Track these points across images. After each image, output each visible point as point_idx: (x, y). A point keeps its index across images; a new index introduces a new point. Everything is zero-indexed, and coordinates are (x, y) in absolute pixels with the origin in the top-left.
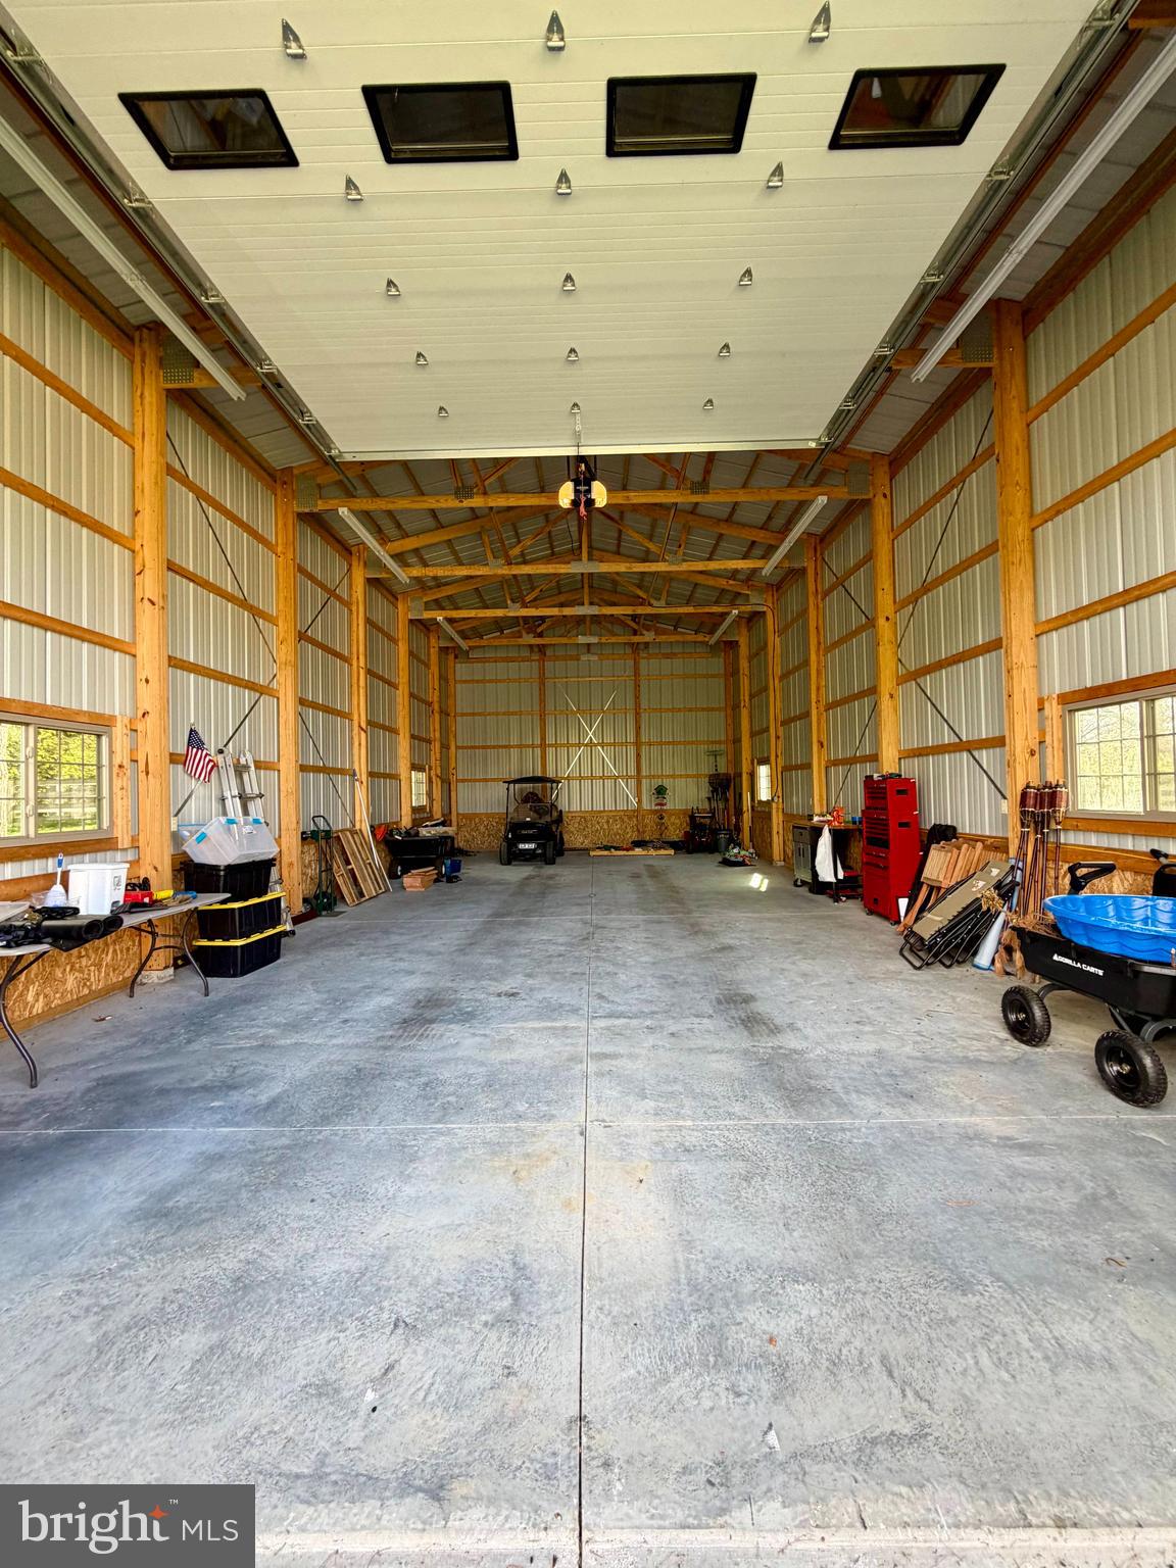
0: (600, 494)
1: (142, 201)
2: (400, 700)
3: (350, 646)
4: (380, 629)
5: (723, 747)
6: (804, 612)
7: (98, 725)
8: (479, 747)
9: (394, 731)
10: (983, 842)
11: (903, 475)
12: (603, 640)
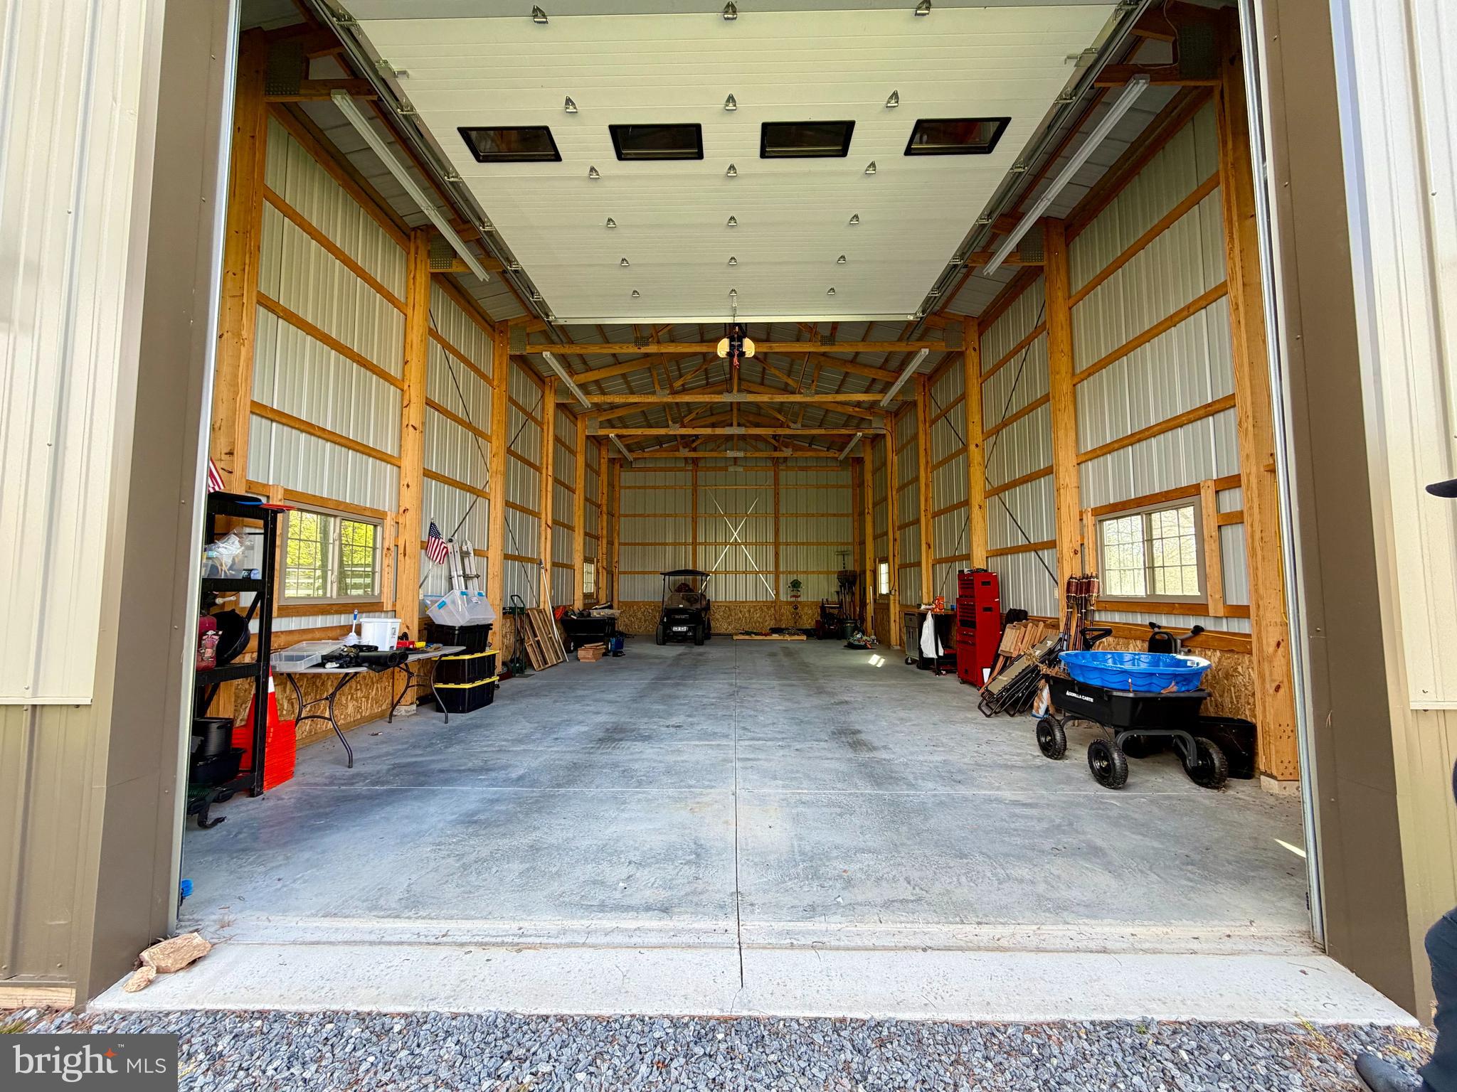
0: (749, 348)
1: (457, 177)
2: (576, 502)
3: (541, 458)
4: (563, 444)
5: (850, 548)
6: (915, 437)
7: (375, 518)
8: (639, 544)
9: (571, 528)
10: (1044, 622)
11: (989, 334)
12: (749, 455)
